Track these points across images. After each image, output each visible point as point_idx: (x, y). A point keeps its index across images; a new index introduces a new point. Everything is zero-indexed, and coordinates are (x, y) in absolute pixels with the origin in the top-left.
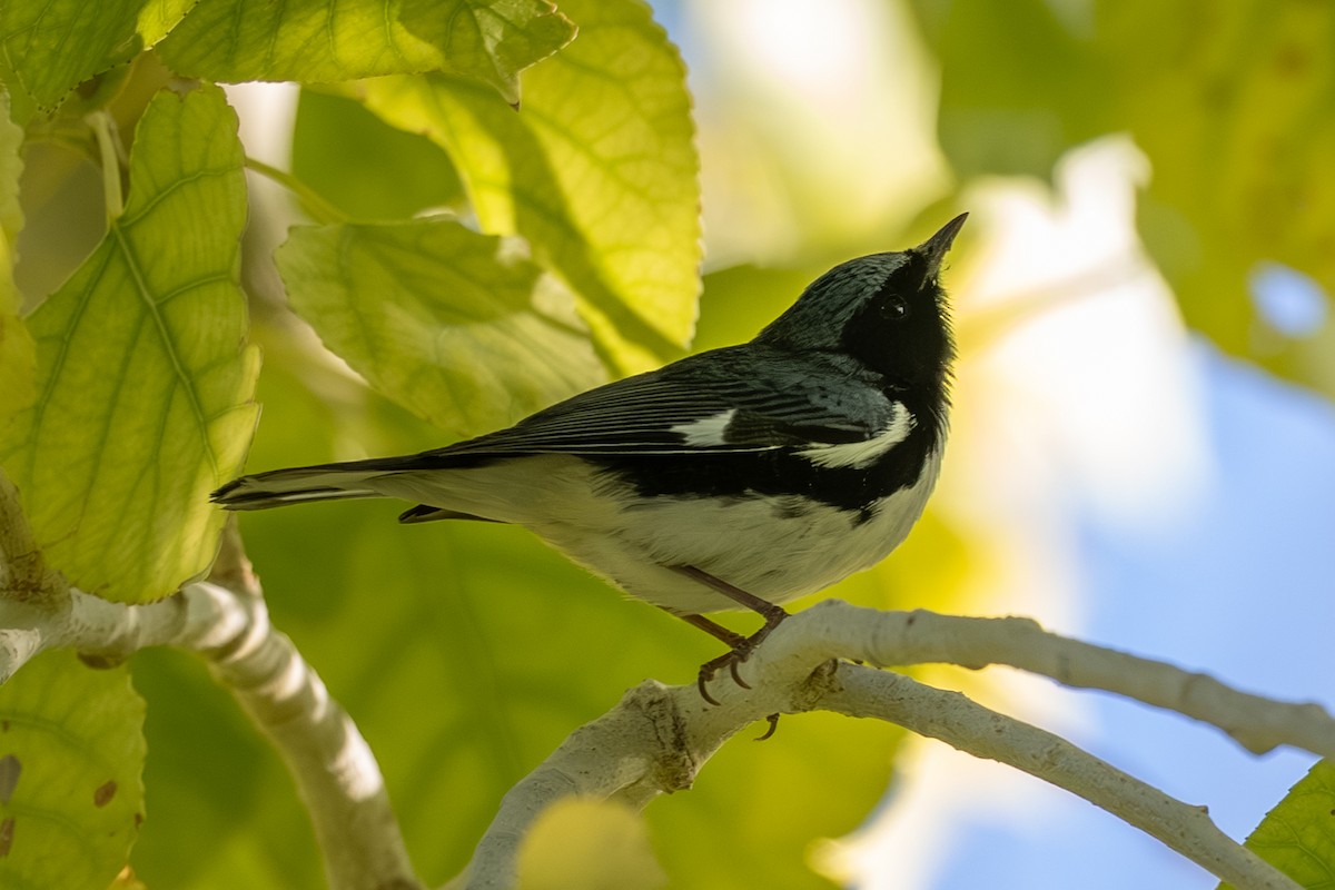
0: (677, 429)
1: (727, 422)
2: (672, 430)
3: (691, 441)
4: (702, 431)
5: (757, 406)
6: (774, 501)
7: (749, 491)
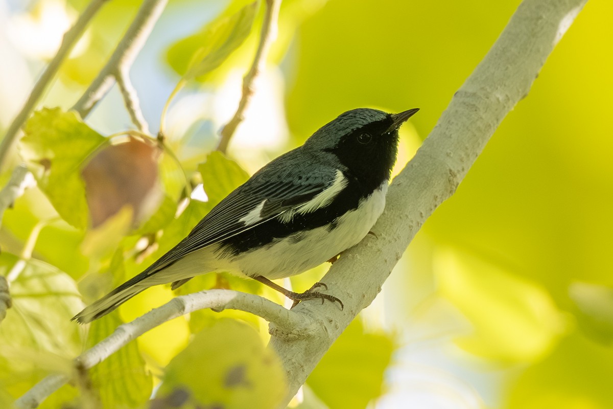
0: (241, 220)
1: (261, 208)
2: (239, 221)
3: (247, 224)
4: (251, 217)
5: (273, 195)
6: (287, 239)
7: (275, 239)
